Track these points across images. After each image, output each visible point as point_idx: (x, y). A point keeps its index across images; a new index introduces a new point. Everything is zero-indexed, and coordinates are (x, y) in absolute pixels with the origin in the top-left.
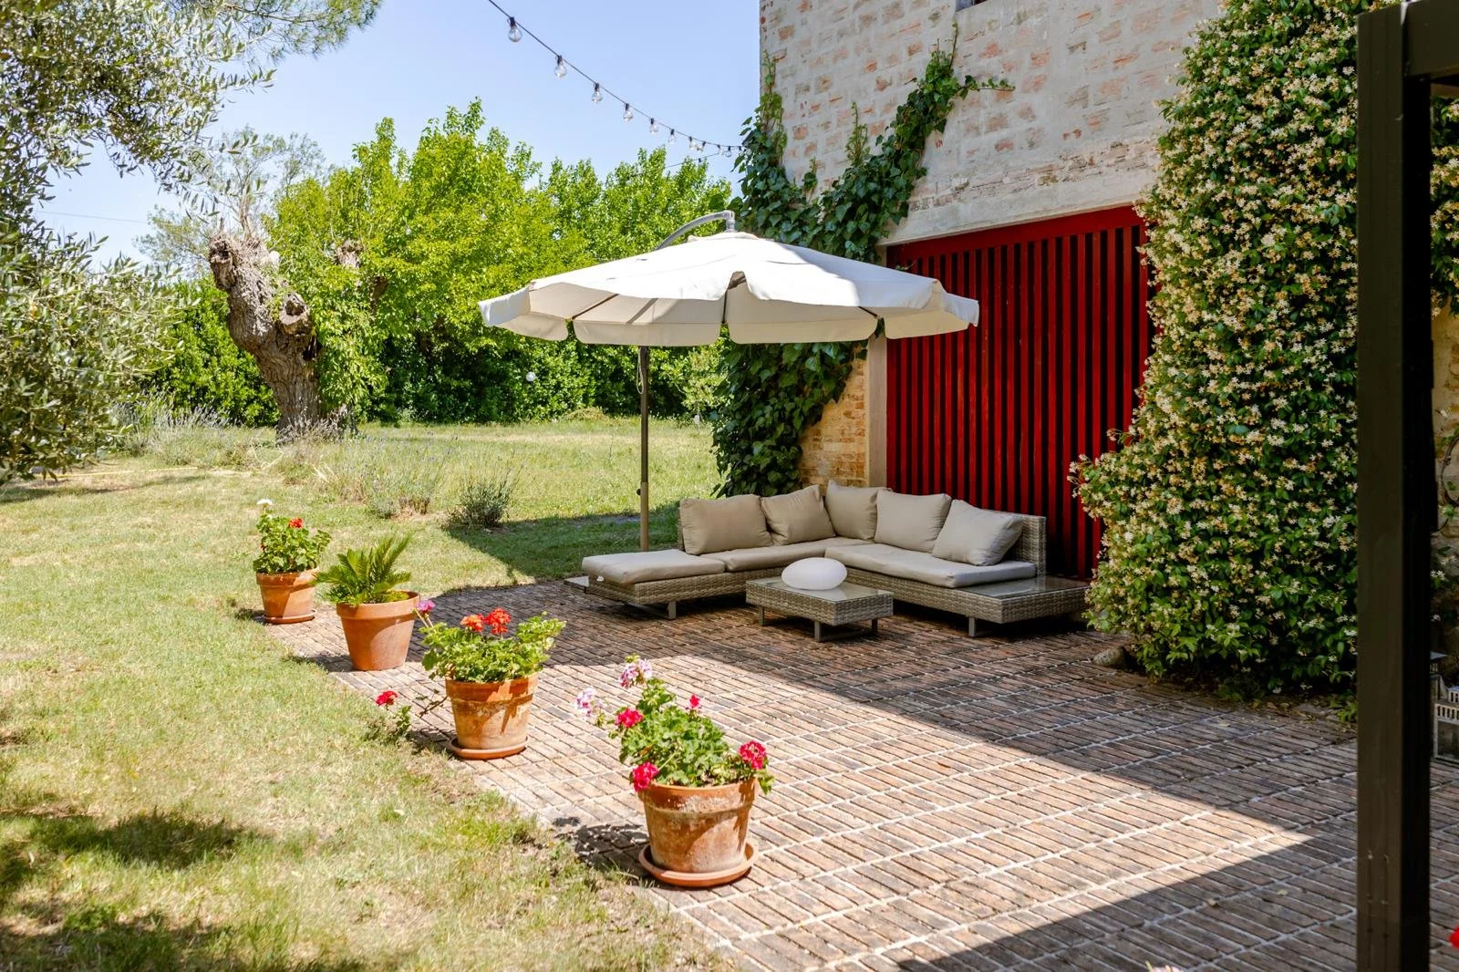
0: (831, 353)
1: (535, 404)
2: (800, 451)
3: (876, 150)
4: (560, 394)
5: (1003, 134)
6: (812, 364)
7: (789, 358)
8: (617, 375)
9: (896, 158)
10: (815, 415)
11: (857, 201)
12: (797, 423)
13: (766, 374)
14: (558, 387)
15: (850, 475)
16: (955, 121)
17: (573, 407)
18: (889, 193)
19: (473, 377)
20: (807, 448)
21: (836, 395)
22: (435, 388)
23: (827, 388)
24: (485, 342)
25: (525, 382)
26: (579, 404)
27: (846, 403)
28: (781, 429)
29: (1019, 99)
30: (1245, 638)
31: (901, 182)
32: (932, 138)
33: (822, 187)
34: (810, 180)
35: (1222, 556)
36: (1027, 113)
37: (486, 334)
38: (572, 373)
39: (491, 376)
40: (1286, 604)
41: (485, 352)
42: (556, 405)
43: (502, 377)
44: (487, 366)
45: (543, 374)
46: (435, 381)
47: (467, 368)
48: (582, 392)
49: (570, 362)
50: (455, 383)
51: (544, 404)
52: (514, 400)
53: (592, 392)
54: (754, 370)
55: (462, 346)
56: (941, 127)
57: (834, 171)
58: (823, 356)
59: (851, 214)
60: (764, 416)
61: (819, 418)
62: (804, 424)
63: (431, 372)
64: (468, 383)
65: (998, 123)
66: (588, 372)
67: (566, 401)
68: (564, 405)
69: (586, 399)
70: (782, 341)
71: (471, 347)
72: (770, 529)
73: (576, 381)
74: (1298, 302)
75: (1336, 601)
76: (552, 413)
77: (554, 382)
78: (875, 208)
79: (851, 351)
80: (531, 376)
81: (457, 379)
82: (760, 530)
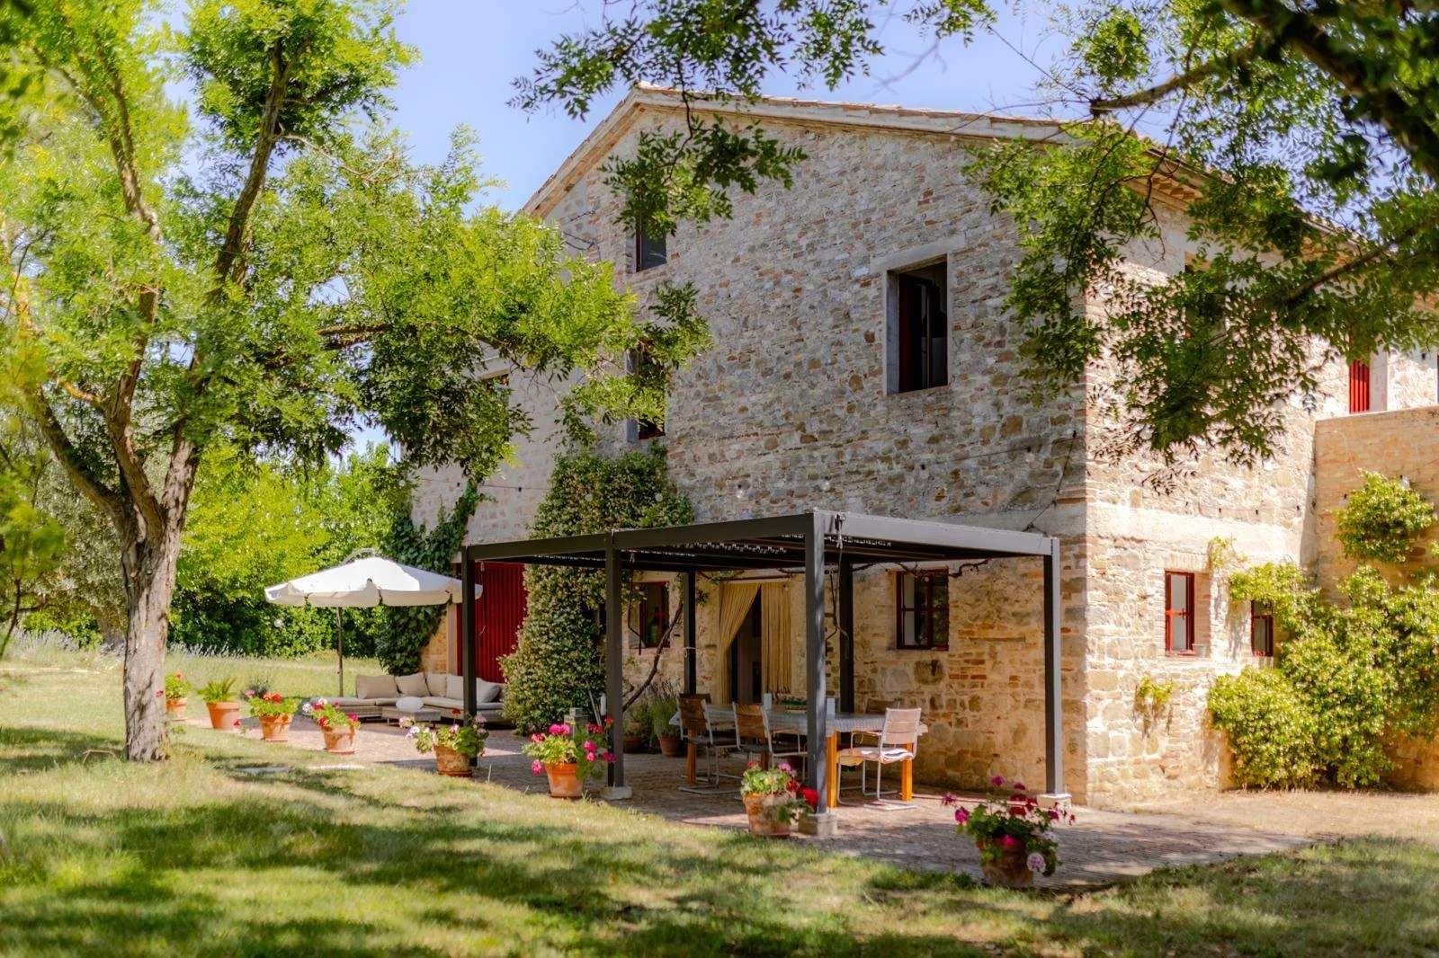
0: (429, 611)
1: (282, 645)
2: (420, 659)
3: (448, 521)
4: (303, 638)
5: (494, 521)
6: (421, 616)
7: (412, 614)
8: (349, 625)
9: (456, 524)
10: (425, 642)
11: (440, 543)
12: (417, 645)
13: (402, 621)
14: (300, 632)
15: (441, 669)
16: (478, 510)
17: (313, 649)
18: (452, 540)
19: (230, 621)
20: (423, 658)
21: (435, 631)
22: (199, 629)
23: (431, 628)
24: (241, 594)
25: (273, 627)
26: (319, 646)
27: (438, 636)
28: (409, 648)
29: (500, 507)
30: (542, 716)
31: (457, 536)
32: (470, 517)
33: (427, 534)
34: (423, 528)
35: (536, 688)
36: (503, 513)
37: (242, 587)
38: (312, 622)
39: (246, 621)
40: (555, 704)
41: (240, 602)
42: (299, 646)
43: (255, 622)
44: (242, 613)
45: (288, 621)
46: (201, 623)
47: (226, 614)
48: (320, 638)
49: (310, 613)
50: (217, 626)
51: (290, 645)
52: (264, 641)
53: (329, 638)
54: (396, 618)
55: (221, 595)
56: (473, 513)
57: (432, 526)
58: (426, 615)
59: (438, 549)
60: (401, 641)
61: (427, 643)
62: (421, 645)
63: (196, 615)
64: (227, 626)
65: (493, 516)
66: (326, 621)
67: (308, 643)
68: (306, 648)
69: (324, 643)
70: (408, 605)
71: (231, 597)
72: (399, 691)
73: (316, 628)
74: (560, 600)
75: (570, 702)
76: (295, 653)
77: (297, 628)
78: (447, 547)
79: (440, 610)
80: (279, 623)
81: (219, 622)
82: (394, 691)
